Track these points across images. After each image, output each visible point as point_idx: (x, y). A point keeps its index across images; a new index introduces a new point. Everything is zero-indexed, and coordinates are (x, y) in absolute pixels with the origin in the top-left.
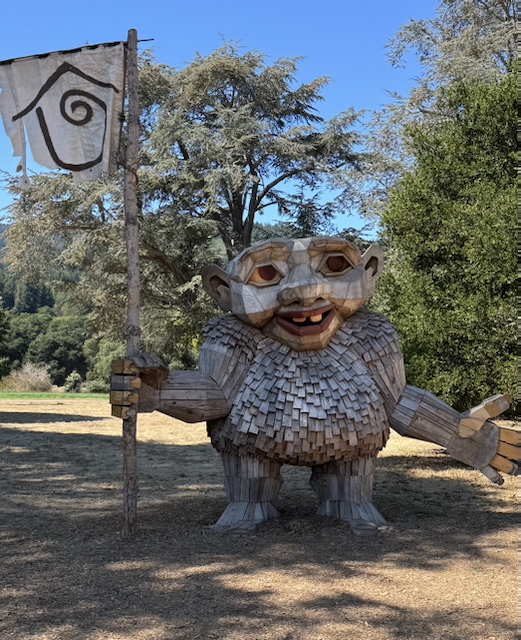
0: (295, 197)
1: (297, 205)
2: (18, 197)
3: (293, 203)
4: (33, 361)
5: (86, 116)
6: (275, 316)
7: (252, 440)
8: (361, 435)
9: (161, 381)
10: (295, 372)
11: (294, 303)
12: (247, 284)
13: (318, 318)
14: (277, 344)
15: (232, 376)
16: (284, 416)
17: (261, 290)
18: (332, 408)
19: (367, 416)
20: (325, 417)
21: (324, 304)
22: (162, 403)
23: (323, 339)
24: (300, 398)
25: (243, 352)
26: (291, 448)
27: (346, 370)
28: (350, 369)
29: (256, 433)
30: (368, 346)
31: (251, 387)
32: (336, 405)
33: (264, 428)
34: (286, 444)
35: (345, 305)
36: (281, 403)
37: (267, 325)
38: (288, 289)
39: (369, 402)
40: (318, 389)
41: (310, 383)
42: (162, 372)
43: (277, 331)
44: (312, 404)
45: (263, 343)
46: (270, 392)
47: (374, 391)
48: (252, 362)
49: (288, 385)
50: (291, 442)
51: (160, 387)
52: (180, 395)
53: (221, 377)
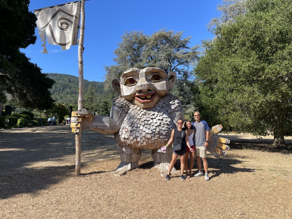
3: (181, 71)
5: (67, 28)
6: (135, 96)
7: (126, 141)
8: (165, 139)
9: (91, 119)
10: (142, 116)
11: (140, 91)
12: (125, 85)
13: (150, 97)
14: (136, 106)
15: (120, 118)
16: (137, 132)
17: (129, 87)
18: (154, 129)
19: (168, 132)
20: (151, 133)
21: (152, 92)
22: (92, 127)
23: (152, 104)
24: (142, 126)
25: (123, 109)
26: (140, 144)
27: (160, 116)
28: (162, 116)
29: (127, 138)
30: (169, 107)
31: (126, 121)
32: (155, 128)
33: (130, 136)
34: (138, 142)
35: (160, 92)
36: (136, 127)
37: (133, 99)
38: (137, 86)
39: (168, 127)
40: (149, 123)
41: (146, 120)
42: (91, 116)
43: (136, 102)
44: (147, 128)
45: (131, 106)
46: (132, 123)
47: (171, 123)
48: (127, 113)
49: (138, 121)
50: (140, 142)
51: (91, 122)
52: (99, 124)
53: (116, 118)
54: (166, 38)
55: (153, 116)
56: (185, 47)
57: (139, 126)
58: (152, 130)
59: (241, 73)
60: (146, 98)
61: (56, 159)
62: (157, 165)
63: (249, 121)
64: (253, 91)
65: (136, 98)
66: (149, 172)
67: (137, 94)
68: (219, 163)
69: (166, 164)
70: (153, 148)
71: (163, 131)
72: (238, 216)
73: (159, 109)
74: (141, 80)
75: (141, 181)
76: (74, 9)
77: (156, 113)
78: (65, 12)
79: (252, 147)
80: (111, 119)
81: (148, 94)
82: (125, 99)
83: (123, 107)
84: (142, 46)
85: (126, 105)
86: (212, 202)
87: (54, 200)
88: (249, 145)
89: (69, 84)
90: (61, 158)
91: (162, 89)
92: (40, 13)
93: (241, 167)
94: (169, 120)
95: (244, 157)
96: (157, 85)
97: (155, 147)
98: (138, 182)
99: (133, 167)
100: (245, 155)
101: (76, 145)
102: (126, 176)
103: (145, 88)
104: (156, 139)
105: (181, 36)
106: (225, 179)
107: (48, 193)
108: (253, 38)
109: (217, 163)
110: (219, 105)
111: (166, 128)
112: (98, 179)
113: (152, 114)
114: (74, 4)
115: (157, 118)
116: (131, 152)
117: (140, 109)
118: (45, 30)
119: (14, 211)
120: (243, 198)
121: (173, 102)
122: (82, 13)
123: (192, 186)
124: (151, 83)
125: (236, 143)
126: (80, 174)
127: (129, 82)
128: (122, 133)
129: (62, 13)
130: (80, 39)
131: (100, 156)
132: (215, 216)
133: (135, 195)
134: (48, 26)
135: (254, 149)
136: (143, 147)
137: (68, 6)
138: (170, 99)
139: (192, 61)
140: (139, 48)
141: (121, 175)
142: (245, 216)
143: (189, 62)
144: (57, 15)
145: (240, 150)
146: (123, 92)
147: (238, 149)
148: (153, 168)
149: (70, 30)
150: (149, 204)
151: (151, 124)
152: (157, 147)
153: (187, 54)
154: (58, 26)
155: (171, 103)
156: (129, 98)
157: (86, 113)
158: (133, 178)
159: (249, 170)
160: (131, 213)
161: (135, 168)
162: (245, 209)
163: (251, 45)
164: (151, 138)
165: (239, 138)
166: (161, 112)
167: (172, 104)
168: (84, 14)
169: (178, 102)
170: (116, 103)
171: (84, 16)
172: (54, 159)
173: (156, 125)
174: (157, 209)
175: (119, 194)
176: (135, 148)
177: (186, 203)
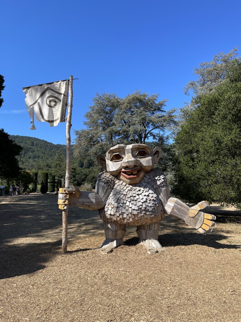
0: (157, 134)
1: (158, 136)
2: (78, 136)
3: (157, 136)
4: (88, 182)
5: (55, 105)
6: (121, 172)
7: (112, 217)
8: (152, 215)
9: (78, 195)
10: (128, 192)
11: (126, 168)
12: (111, 161)
13: (136, 173)
14: (122, 182)
15: (105, 193)
16: (123, 208)
17: (115, 163)
18: (140, 205)
19: (154, 208)
20: (138, 209)
21: (137, 168)
22: (78, 203)
23: (138, 180)
24: (129, 202)
25: (109, 185)
26: (126, 220)
27: (146, 191)
28: (148, 191)
29: (113, 214)
30: (155, 183)
31: (112, 197)
32: (142, 204)
33: (116, 212)
34: (124, 219)
35: (146, 168)
36: (122, 203)
37: (118, 175)
38: (123, 162)
39: (155, 203)
40: (135, 198)
41: (132, 196)
42: (78, 192)
43: (122, 177)
44: (133, 204)
45: (117, 181)
46: (118, 199)
47: (157, 199)
48: (113, 188)
49: (124, 197)
50: (126, 218)
51: (77, 198)
52: (85, 200)
53: (101, 194)
54: (140, 101)
55: (139, 192)
56: (161, 110)
57: (125, 202)
58: (138, 206)
59: (223, 145)
60: (132, 174)
61: (34, 234)
62: (142, 242)
63: (233, 194)
64: (236, 163)
65: (122, 173)
66: (135, 249)
67: (123, 170)
68: (204, 239)
69: (152, 241)
70: (139, 225)
71: (149, 207)
72: (230, 293)
73: (144, 184)
74: (128, 156)
75: (129, 258)
76: (62, 87)
77: (142, 189)
78: (53, 90)
79: (236, 220)
80: (97, 195)
81: (134, 170)
82: (111, 175)
83: (108, 183)
84: (114, 109)
85: (112, 180)
86: (203, 280)
87: (51, 279)
88: (233, 218)
89: (32, 147)
90: (40, 234)
91: (147, 165)
92: (28, 91)
93: (227, 244)
94: (155, 195)
95: (228, 232)
96: (142, 160)
97: (141, 223)
98: (126, 260)
99: (118, 245)
100: (229, 229)
101: (63, 222)
102: (113, 253)
103: (132, 164)
104: (142, 216)
105: (156, 99)
106: (213, 256)
107: (42, 272)
108: (235, 112)
109: (202, 239)
110: (201, 177)
111: (152, 204)
112: (86, 257)
113: (138, 190)
114: (62, 83)
115: (144, 194)
116: (116, 229)
117: (126, 184)
118: (33, 108)
119: (16, 290)
120: (232, 275)
121: (159, 177)
122: (70, 91)
123: (181, 263)
124: (137, 159)
125: (219, 216)
126: (67, 252)
127: (114, 158)
128: (108, 209)
129: (51, 91)
130: (68, 116)
131: (79, 231)
132: (208, 294)
133: (127, 273)
134: (37, 104)
135: (238, 223)
136: (129, 223)
137: (57, 85)
138: (156, 174)
139: (168, 125)
140: (111, 111)
141: (108, 253)
142: (236, 293)
143: (165, 126)
144: (45, 94)
145: (223, 224)
146: (109, 167)
147: (222, 223)
148: (138, 244)
149: (58, 107)
150: (143, 282)
151: (137, 200)
152: (143, 224)
153: (163, 118)
154: (47, 104)
155: (156, 178)
156: (115, 174)
157: (74, 190)
158: (120, 256)
159: (235, 247)
160: (128, 291)
161: (120, 245)
162: (235, 286)
163: (233, 118)
164: (138, 214)
165: (220, 209)
166: (147, 188)
167: (157, 180)
168: (72, 92)
169: (163, 177)
170: (101, 178)
171: (72, 94)
172: (32, 235)
173: (142, 201)
174: (152, 287)
175: (112, 272)
176: (120, 224)
177: (179, 281)
